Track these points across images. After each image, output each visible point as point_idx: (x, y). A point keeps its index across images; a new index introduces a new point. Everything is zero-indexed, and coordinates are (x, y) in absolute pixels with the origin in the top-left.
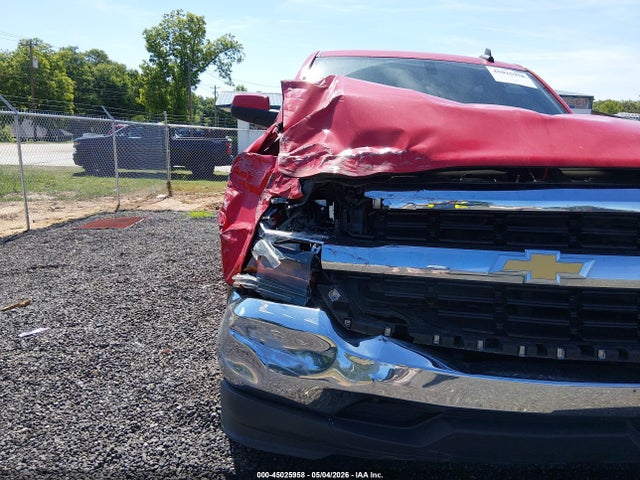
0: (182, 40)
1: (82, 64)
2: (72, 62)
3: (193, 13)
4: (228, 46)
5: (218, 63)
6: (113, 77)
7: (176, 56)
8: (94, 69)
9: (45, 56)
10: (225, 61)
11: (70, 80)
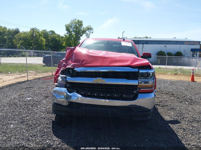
0: (76, 27)
1: (48, 35)
2: (45, 34)
3: (79, 20)
4: (89, 29)
5: (86, 34)
6: (57, 38)
7: (74, 32)
8: (51, 36)
9: (38, 33)
10: (88, 33)
11: (44, 39)
